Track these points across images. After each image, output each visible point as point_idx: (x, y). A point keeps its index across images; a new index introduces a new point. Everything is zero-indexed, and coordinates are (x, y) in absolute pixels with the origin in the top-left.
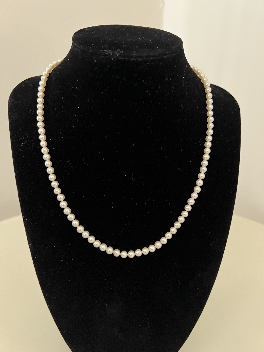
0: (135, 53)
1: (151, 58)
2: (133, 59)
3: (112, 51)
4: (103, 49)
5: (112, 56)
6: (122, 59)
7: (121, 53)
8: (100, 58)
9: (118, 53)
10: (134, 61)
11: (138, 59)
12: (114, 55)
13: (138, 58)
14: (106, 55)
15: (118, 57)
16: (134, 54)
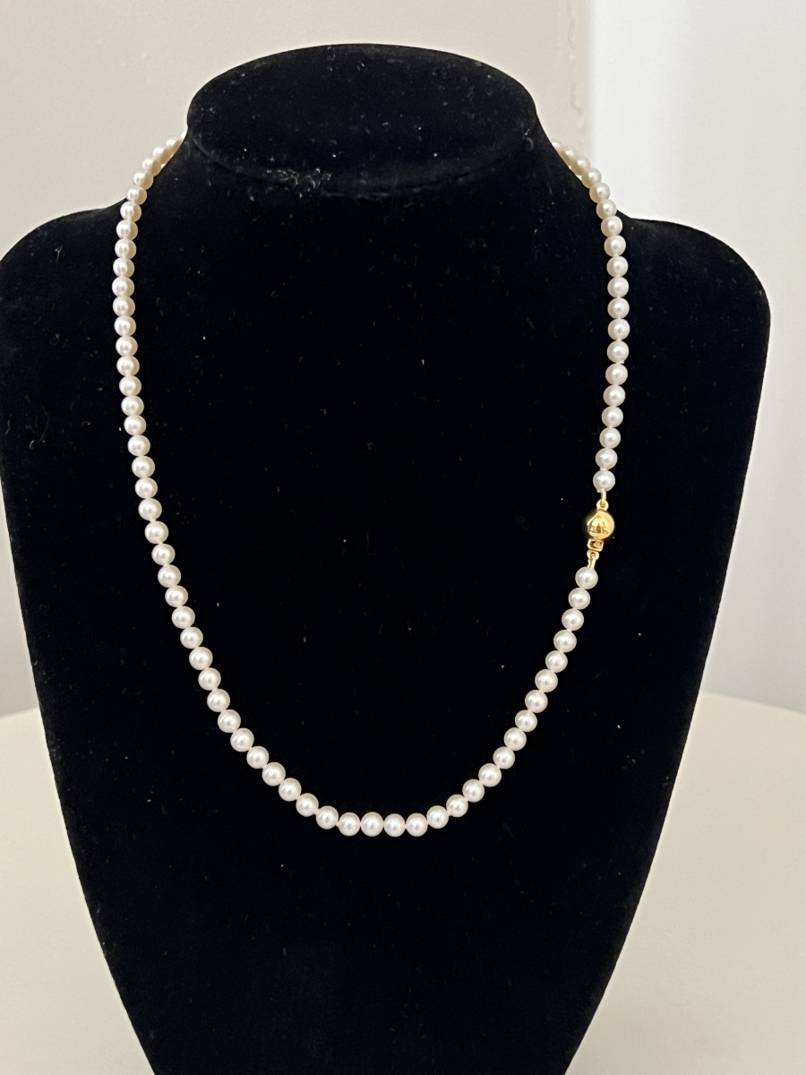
0: (366, 179)
1: (416, 190)
2: (360, 196)
3: (298, 171)
4: (275, 166)
5: (300, 188)
6: (329, 195)
7: (325, 179)
8: (267, 192)
9: (314, 178)
10: (363, 200)
11: (376, 194)
12: (305, 184)
13: (376, 191)
14: (283, 185)
15: (316, 193)
16: (364, 182)
